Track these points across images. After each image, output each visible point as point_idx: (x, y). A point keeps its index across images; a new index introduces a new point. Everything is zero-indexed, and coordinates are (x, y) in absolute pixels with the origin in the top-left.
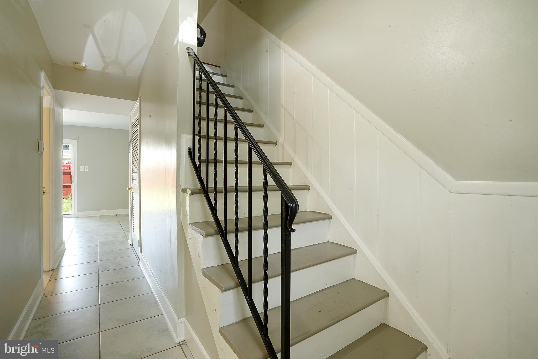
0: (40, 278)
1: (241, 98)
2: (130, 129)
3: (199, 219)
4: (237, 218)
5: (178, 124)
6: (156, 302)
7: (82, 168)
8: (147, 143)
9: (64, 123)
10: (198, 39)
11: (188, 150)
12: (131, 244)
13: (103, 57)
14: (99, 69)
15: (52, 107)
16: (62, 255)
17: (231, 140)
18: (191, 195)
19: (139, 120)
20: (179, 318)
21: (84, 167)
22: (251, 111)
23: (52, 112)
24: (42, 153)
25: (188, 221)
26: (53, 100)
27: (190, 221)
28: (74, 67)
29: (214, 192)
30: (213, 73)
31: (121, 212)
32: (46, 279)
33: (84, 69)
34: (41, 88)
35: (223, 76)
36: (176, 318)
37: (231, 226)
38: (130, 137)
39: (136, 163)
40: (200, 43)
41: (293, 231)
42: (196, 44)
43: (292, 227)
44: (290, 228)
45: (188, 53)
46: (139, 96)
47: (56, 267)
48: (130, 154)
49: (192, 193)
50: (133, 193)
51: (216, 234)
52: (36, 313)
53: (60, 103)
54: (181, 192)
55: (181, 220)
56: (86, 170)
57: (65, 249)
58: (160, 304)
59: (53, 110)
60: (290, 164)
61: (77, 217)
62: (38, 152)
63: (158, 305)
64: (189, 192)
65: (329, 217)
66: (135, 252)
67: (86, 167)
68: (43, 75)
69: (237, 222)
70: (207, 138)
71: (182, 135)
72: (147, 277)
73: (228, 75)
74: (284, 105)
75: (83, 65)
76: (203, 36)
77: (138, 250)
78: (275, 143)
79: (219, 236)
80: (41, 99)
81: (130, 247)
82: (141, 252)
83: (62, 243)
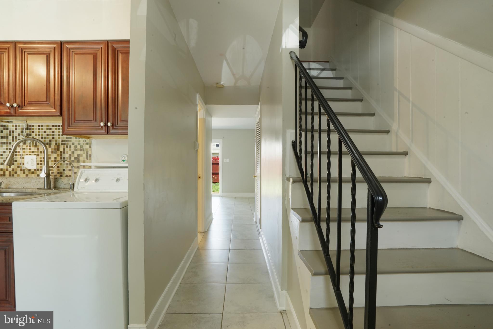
0: (196, 236)
1: (350, 88)
2: (255, 128)
3: (299, 205)
4: (329, 208)
5: (283, 120)
6: (268, 272)
7: (225, 160)
8: (265, 138)
9: (212, 128)
10: (300, 42)
11: (292, 143)
12: (255, 222)
13: (234, 75)
14: (232, 84)
15: (204, 117)
16: (210, 222)
17: (324, 131)
18: (293, 184)
19: (260, 121)
20: (282, 290)
21: (227, 159)
22: (361, 100)
23: (204, 120)
24: (197, 150)
25: (291, 207)
26: (205, 112)
27: (292, 206)
28: (217, 87)
29: (311, 182)
30: (322, 69)
31: (250, 195)
32: (200, 237)
33: (223, 87)
34: (197, 105)
35: (332, 70)
36: (280, 289)
37: (324, 216)
38: (256, 135)
39: (259, 155)
40: (302, 44)
41: (380, 226)
42: (298, 47)
43: (379, 222)
44: (376, 223)
45: (291, 57)
46: (260, 101)
47: (206, 230)
48: (256, 148)
49: (294, 182)
50: (257, 180)
51: (311, 221)
52: (193, 259)
53: (209, 114)
54: (286, 180)
55: (286, 205)
56: (228, 161)
57: (213, 219)
58: (270, 274)
59: (205, 119)
60: (405, 154)
61: (222, 197)
62: (195, 150)
63: (268, 275)
64: (291, 180)
65: (459, 218)
66: (257, 228)
67: (228, 159)
68: (198, 96)
69: (328, 211)
70: (306, 131)
71: (287, 130)
72: (263, 249)
73: (337, 68)
74: (398, 89)
75: (222, 84)
76: (305, 38)
77: (259, 226)
78: (388, 132)
79: (313, 223)
80: (197, 113)
81: (254, 223)
82: (261, 229)
83: (211, 214)
